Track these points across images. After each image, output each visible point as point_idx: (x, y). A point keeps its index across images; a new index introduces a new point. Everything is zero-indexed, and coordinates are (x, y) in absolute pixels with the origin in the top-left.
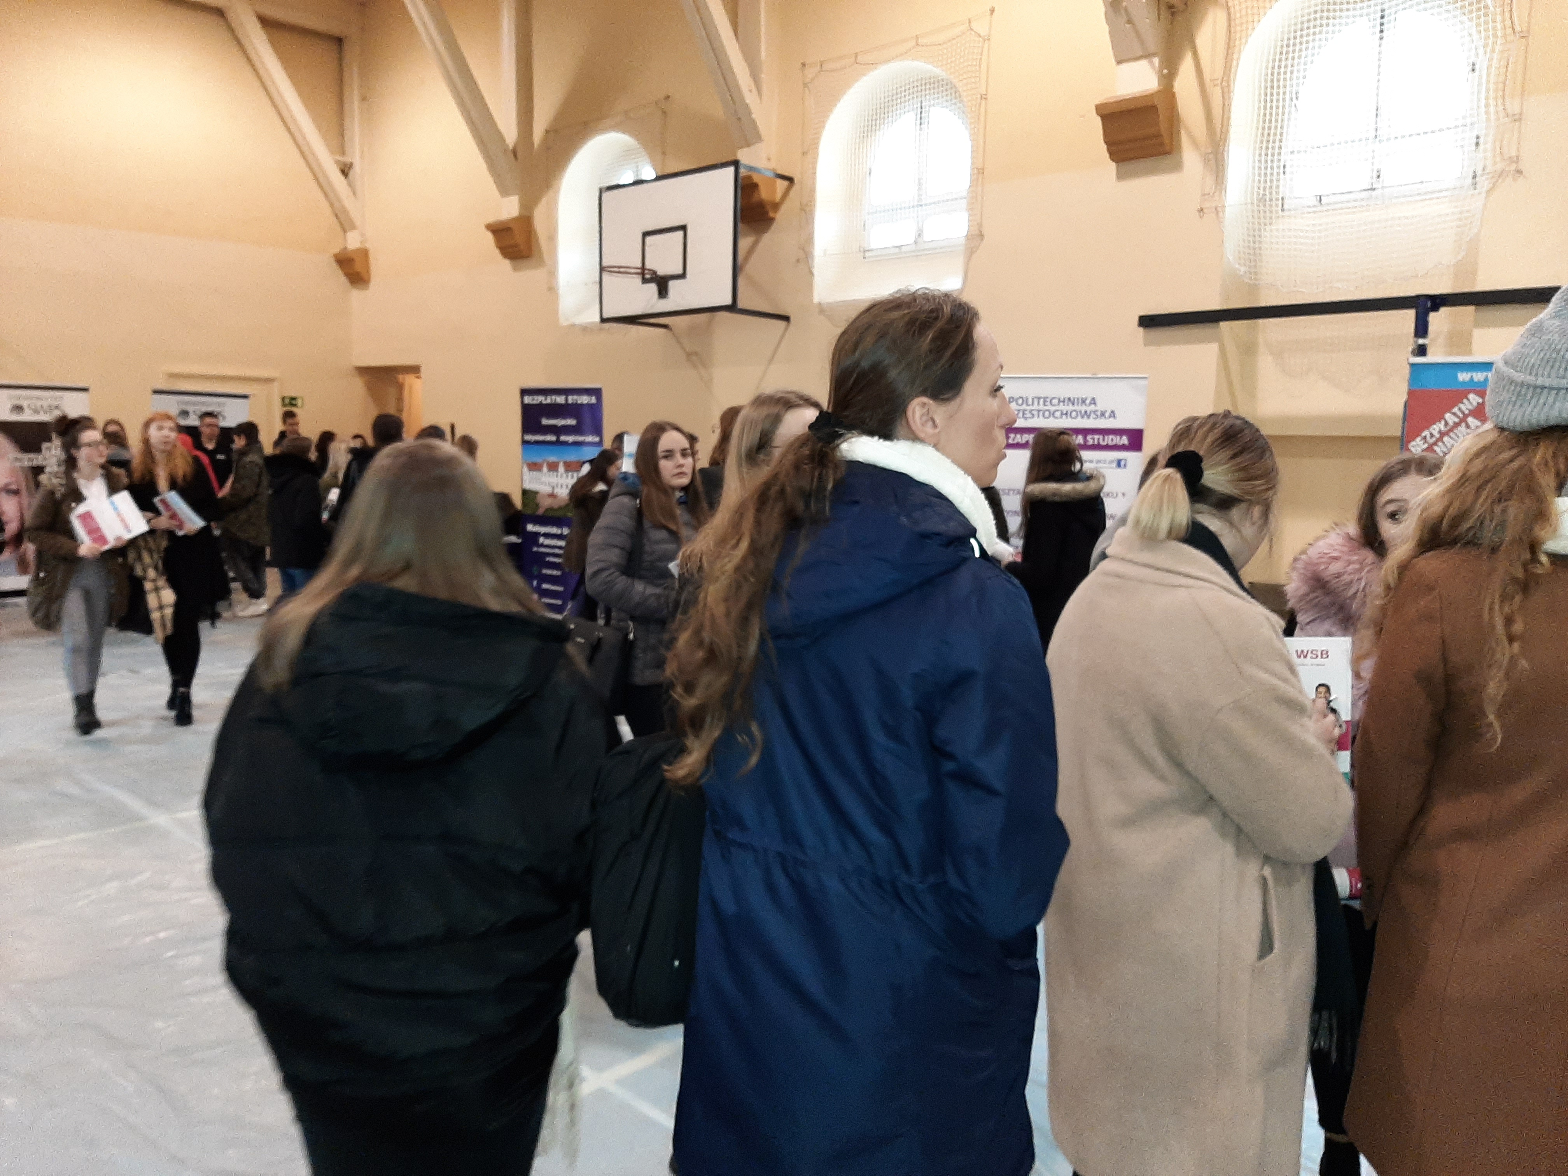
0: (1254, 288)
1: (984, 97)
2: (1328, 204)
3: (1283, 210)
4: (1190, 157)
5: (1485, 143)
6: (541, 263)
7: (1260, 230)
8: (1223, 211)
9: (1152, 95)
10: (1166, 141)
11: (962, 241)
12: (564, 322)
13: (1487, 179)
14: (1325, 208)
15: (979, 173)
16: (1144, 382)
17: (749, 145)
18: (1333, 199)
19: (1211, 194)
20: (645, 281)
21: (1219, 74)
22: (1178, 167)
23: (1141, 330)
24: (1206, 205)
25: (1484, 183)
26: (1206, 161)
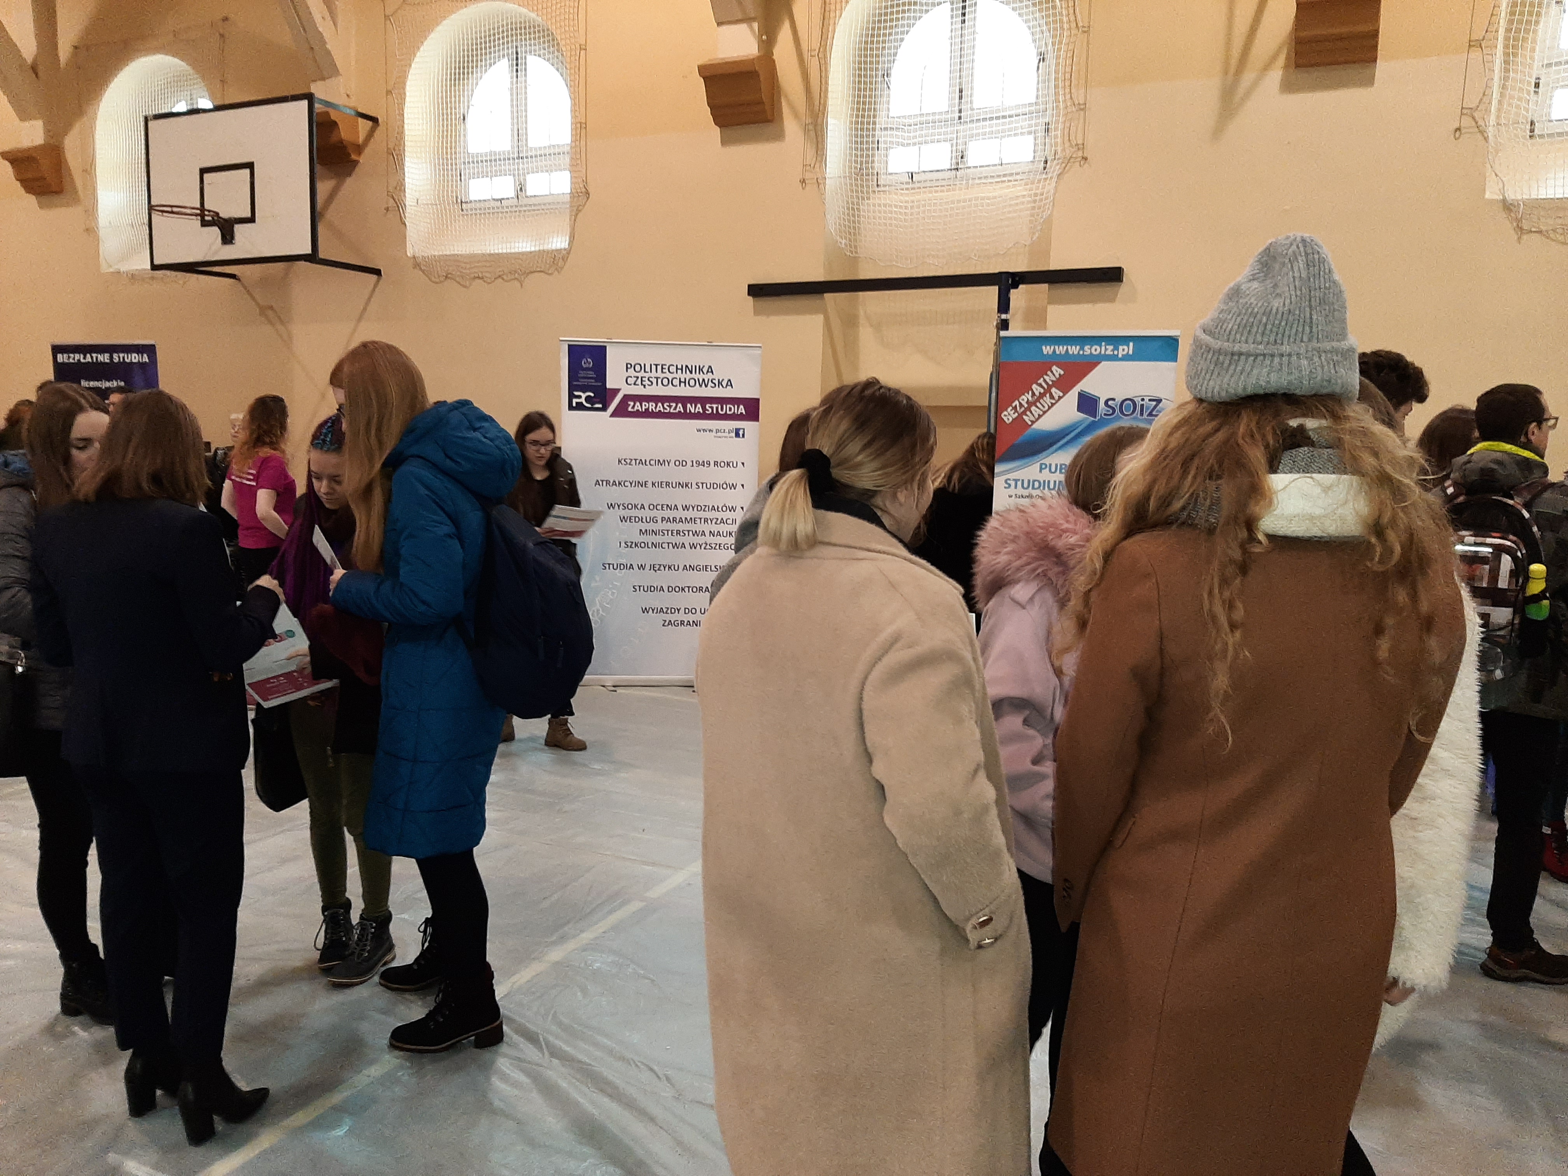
0: (854, 261)
1: (583, 48)
2: (919, 182)
3: (878, 185)
4: (791, 126)
5: (1056, 129)
6: (75, 200)
7: (858, 204)
8: (825, 184)
9: (752, 61)
10: (767, 107)
11: (567, 198)
12: (105, 269)
13: (1058, 164)
14: (917, 185)
15: (580, 128)
16: (758, 352)
17: (323, 79)
18: (923, 177)
19: (812, 166)
20: (204, 224)
21: (816, 45)
22: (779, 136)
23: (751, 298)
24: (808, 176)
25: (1055, 168)
26: (806, 131)
